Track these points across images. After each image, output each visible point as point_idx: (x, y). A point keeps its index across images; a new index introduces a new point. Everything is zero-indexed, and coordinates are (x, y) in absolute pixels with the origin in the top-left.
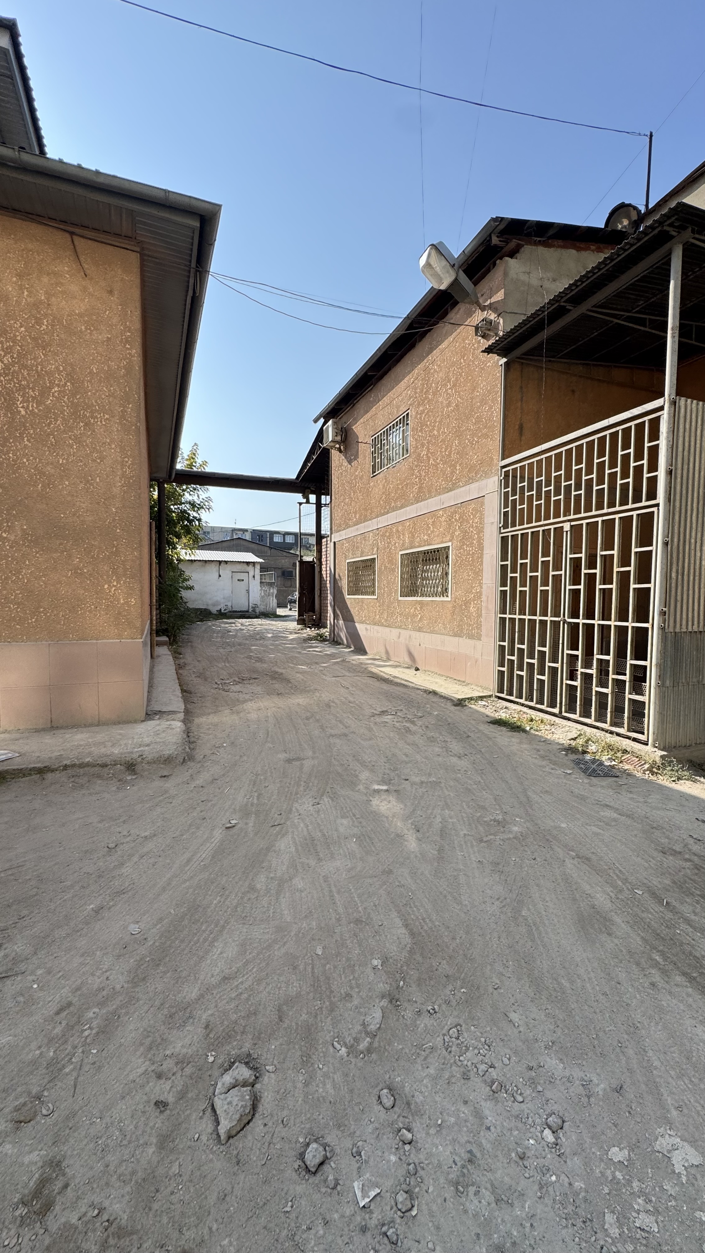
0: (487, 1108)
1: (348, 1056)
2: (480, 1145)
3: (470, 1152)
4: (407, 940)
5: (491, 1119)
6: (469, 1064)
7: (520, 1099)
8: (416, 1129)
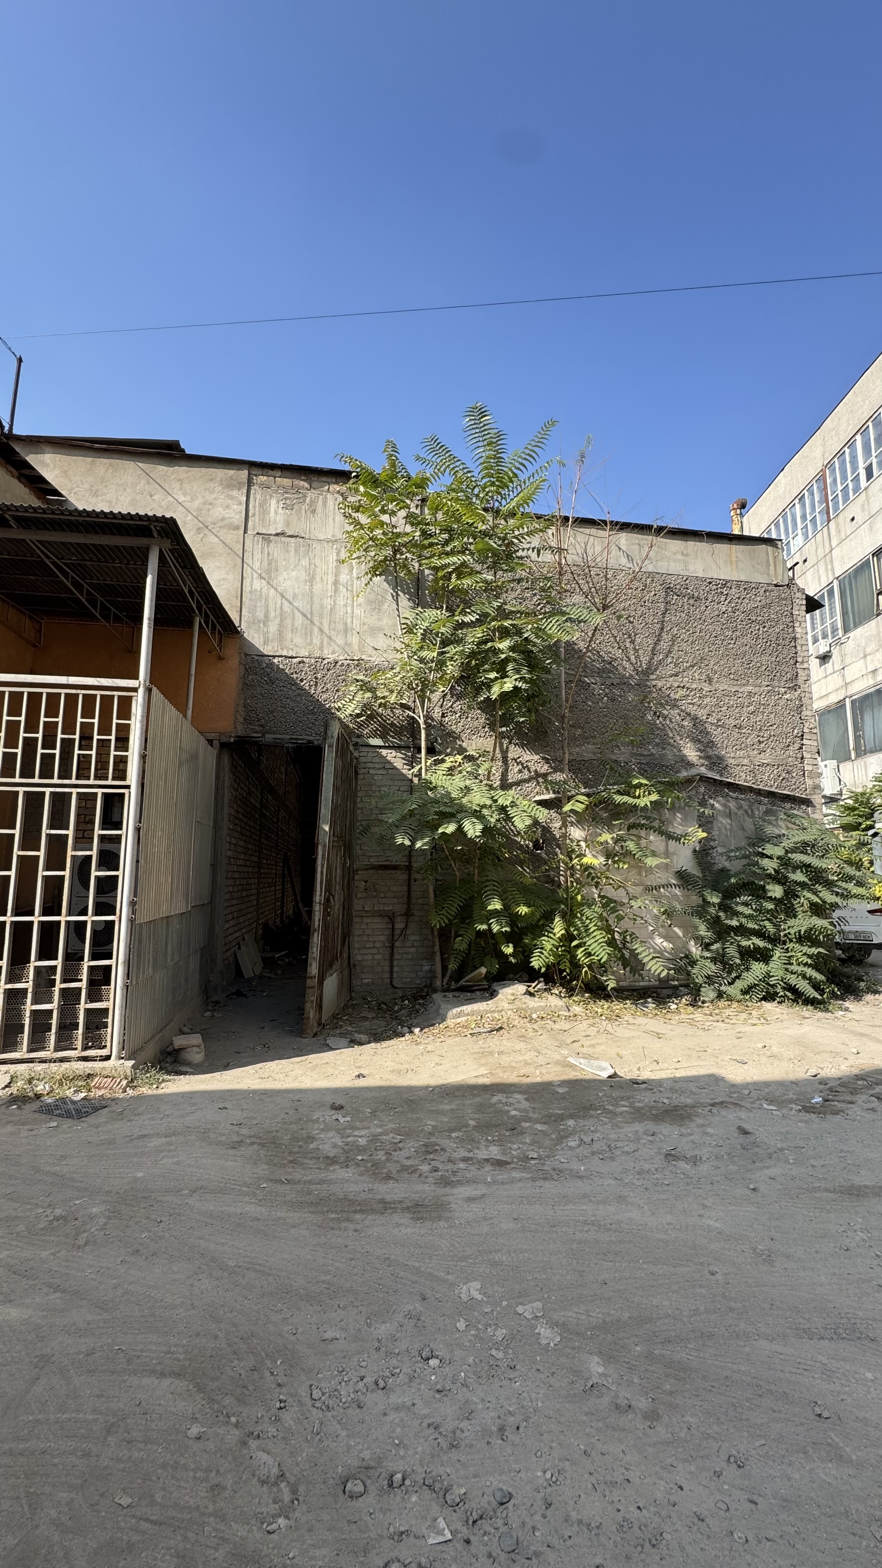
0: (395, 1399)
1: (289, 1519)
2: (426, 1416)
3: (429, 1426)
4: (181, 1385)
5: (407, 1400)
6: (352, 1396)
7: (398, 1371)
8: (395, 1469)
